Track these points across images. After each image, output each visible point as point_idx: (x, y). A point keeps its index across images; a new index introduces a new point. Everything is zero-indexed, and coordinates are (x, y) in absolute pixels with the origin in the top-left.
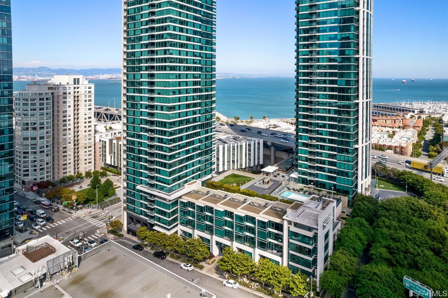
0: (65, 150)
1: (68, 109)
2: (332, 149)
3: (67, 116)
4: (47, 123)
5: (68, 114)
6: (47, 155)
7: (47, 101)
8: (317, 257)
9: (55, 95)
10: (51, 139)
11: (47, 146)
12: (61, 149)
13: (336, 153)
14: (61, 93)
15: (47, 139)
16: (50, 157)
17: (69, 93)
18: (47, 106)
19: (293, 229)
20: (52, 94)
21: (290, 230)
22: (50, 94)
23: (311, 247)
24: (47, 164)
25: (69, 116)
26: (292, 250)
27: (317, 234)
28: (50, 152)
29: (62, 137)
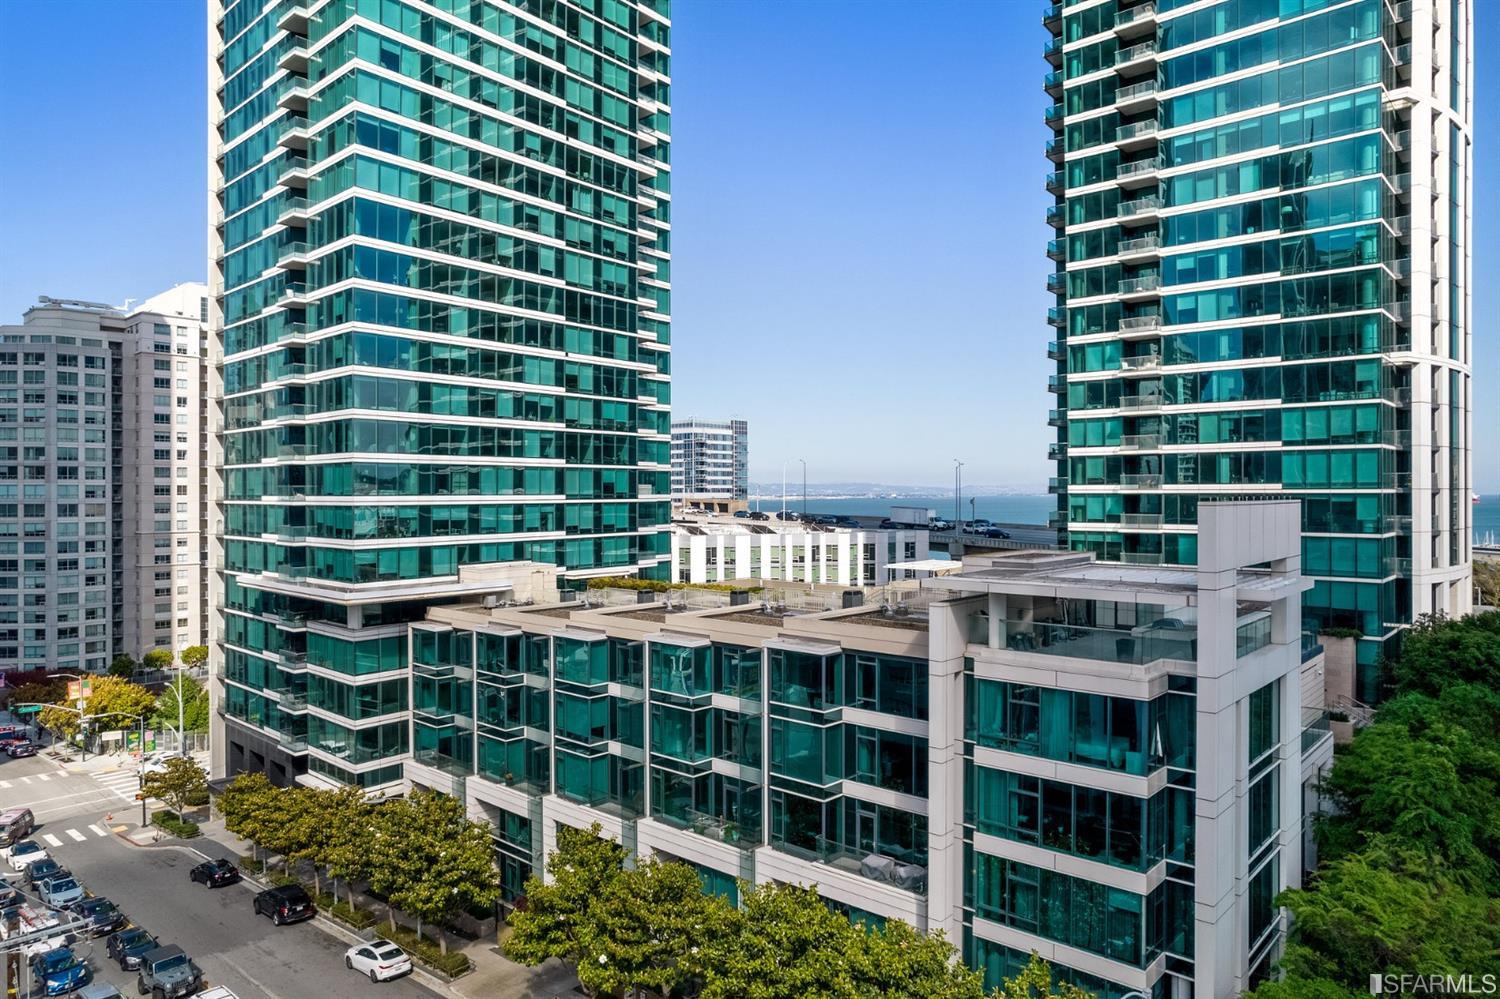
0: (162, 567)
1: (176, 411)
2: (1253, 383)
3: (174, 437)
4: (91, 455)
5: (176, 428)
6: (90, 580)
7: (91, 371)
8: (1189, 874)
9: (127, 352)
10: (107, 518)
11: (90, 546)
12: (147, 561)
13: (1275, 403)
14: (147, 345)
15: (91, 519)
16: (104, 589)
17: (182, 351)
18: (91, 389)
19: (1001, 664)
20: (116, 346)
21: (979, 672)
22: (105, 345)
23: (1139, 786)
24: (91, 614)
25: (182, 439)
26: (989, 829)
27: (1190, 684)
28: (102, 571)
29: (148, 518)
